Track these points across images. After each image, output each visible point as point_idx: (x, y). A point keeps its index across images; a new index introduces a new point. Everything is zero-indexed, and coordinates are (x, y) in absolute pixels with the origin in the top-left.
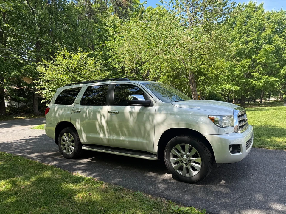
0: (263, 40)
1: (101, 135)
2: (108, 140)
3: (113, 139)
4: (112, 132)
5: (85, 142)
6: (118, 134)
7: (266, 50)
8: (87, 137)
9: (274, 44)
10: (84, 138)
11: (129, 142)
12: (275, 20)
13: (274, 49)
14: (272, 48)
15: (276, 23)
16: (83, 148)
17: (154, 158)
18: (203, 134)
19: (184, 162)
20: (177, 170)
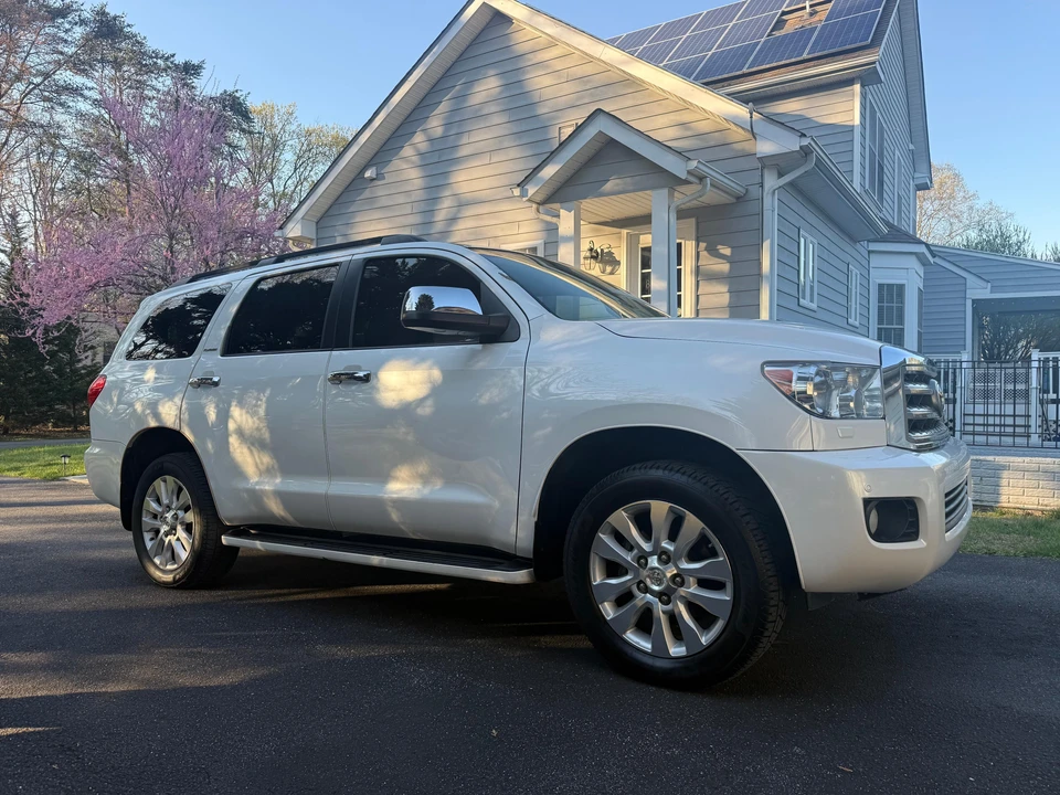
2: (328, 500)
16: (225, 540)
17: (520, 576)
18: (738, 452)
19: (656, 588)
20: (625, 633)
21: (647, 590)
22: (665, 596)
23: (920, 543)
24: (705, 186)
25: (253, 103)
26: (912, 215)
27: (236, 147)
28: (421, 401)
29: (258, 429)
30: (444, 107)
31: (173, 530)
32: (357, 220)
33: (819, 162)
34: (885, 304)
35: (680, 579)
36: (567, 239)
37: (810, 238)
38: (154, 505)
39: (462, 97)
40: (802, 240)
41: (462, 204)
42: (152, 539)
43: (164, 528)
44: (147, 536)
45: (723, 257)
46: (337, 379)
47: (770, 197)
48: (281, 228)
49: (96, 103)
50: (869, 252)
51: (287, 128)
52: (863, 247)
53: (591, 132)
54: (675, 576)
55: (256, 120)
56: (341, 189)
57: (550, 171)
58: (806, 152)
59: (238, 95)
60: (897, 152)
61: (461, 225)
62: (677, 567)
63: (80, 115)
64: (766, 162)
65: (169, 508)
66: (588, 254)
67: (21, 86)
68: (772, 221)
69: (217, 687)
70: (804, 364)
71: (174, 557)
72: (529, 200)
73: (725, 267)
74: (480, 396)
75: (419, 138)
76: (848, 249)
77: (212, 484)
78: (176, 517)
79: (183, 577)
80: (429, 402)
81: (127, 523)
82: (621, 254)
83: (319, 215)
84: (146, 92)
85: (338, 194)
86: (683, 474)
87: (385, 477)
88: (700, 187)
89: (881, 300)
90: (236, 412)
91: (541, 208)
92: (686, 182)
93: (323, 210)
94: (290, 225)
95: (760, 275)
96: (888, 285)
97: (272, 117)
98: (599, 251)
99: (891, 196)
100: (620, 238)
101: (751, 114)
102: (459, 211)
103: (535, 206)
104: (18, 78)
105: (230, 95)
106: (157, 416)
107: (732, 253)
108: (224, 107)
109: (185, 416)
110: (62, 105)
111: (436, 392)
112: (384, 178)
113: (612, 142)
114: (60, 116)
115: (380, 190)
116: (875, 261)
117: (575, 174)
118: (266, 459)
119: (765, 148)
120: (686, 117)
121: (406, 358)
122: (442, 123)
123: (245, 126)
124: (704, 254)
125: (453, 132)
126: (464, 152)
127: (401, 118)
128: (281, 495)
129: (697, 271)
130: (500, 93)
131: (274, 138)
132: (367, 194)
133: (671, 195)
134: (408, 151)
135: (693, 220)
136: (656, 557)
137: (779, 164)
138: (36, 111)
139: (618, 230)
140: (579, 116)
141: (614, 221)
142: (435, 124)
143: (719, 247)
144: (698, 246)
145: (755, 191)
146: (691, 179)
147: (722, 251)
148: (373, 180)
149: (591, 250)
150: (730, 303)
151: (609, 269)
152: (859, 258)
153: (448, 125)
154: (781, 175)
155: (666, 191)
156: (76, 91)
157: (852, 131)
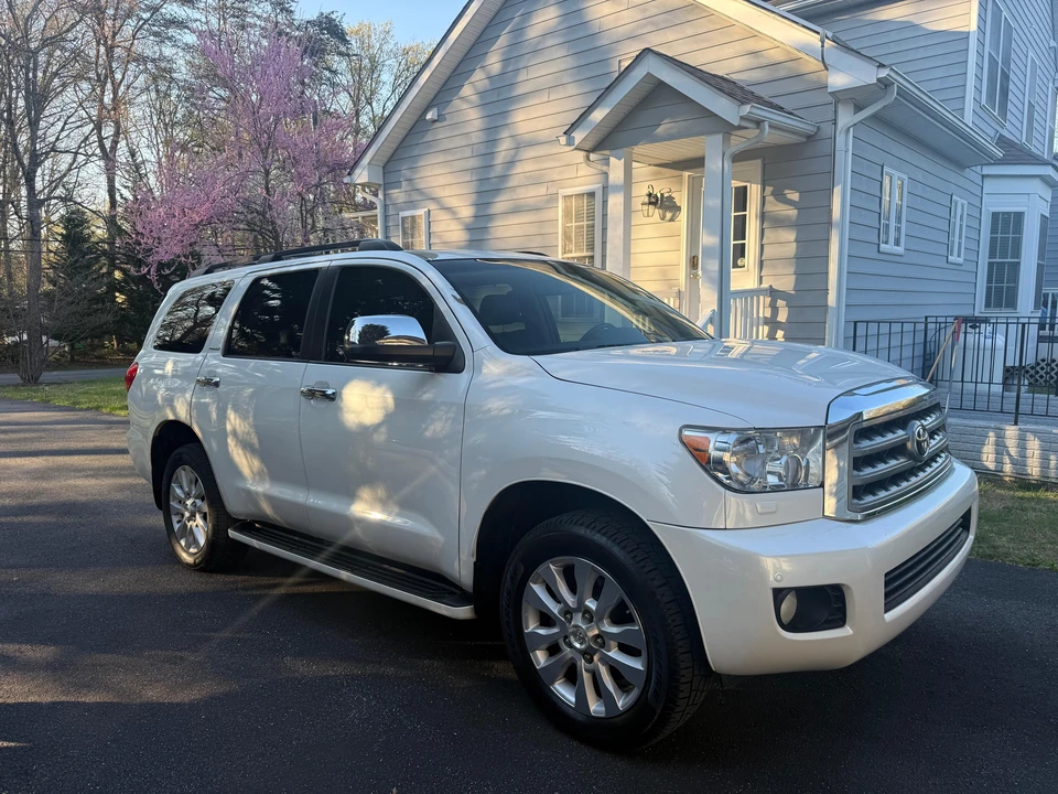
16: (232, 533)
17: (463, 612)
18: (648, 523)
19: (578, 646)
20: (553, 683)
21: (571, 646)
22: (588, 654)
23: (846, 631)
24: (762, 131)
25: (348, 25)
26: (1048, 123)
27: (335, 72)
28: (376, 427)
29: (248, 434)
30: (503, 41)
31: (193, 516)
32: (420, 164)
33: (902, 93)
34: (999, 235)
35: (602, 639)
36: (617, 189)
37: (897, 174)
38: (178, 491)
39: (519, 30)
40: (886, 181)
41: (520, 145)
42: (179, 522)
43: (187, 514)
44: (175, 519)
45: (790, 203)
46: (311, 394)
47: (843, 136)
48: (349, 174)
49: (200, 34)
50: (983, 176)
51: (385, 48)
52: (973, 174)
53: (638, 74)
54: (598, 636)
55: (353, 42)
56: (405, 132)
57: (598, 115)
58: (885, 84)
59: (333, 17)
60: (1031, 54)
61: (519, 169)
62: (599, 629)
63: (188, 48)
64: (839, 97)
65: (188, 495)
66: (646, 200)
67: (132, 22)
68: (845, 164)
69: (178, 704)
70: (724, 431)
71: (195, 542)
72: (577, 149)
73: (793, 212)
74: (426, 429)
75: (478, 76)
76: (952, 177)
77: (219, 481)
78: (194, 504)
79: (201, 562)
80: (383, 429)
81: (159, 505)
82: (682, 199)
83: (385, 160)
84: (248, 20)
85: (401, 137)
86: (604, 534)
87: (351, 496)
88: (758, 131)
89: (994, 230)
90: (231, 415)
91: (592, 156)
92: (740, 128)
93: (389, 154)
94: (358, 171)
95: (830, 223)
96: (1004, 213)
97: (369, 36)
98: (659, 195)
99: (1020, 107)
100: (681, 183)
101: (823, 42)
102: (516, 154)
103: (583, 154)
104: (129, 16)
105: (326, 17)
106: (174, 410)
107: (800, 196)
108: (321, 30)
109: (194, 414)
110: (169, 38)
111: (389, 419)
112: (445, 119)
113: (661, 85)
114: (168, 51)
115: (440, 133)
116: (989, 186)
117: (624, 119)
118: (256, 463)
119: (838, 80)
120: (752, 45)
121: (366, 378)
122: (501, 58)
123: (343, 49)
124: (770, 199)
125: (510, 69)
126: (520, 90)
127: (461, 56)
128: (270, 499)
129: (763, 216)
130: (559, 24)
131: (372, 59)
132: (429, 137)
133: (726, 140)
134: (467, 91)
135: (759, 161)
136: (580, 614)
137: (856, 98)
138: (147, 47)
139: (678, 173)
140: (634, 49)
141: (675, 163)
142: (494, 61)
143: (787, 191)
144: (763, 190)
145: (827, 129)
146: (744, 124)
147: (789, 196)
148: (434, 121)
149: (650, 195)
150: (797, 253)
151: (669, 215)
152: (967, 185)
153: (506, 61)
154: (858, 108)
155: (720, 136)
156: (181, 24)
157: (968, 38)
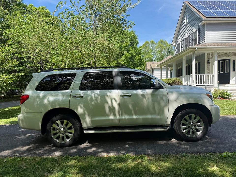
0: (124, 49)
1: (111, 117)
2: (120, 120)
3: (125, 119)
4: (124, 113)
5: (89, 125)
6: (130, 114)
7: (126, 56)
8: (92, 121)
9: (130, 53)
10: (87, 122)
11: (143, 119)
12: (129, 37)
13: (130, 55)
14: (129, 55)
15: (130, 39)
18: (206, 106)
